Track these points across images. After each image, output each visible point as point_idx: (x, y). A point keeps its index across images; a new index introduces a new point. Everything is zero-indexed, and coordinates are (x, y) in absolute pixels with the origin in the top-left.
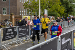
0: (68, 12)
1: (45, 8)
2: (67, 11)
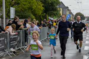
0: (48, 11)
1: (10, 5)
2: (45, 10)
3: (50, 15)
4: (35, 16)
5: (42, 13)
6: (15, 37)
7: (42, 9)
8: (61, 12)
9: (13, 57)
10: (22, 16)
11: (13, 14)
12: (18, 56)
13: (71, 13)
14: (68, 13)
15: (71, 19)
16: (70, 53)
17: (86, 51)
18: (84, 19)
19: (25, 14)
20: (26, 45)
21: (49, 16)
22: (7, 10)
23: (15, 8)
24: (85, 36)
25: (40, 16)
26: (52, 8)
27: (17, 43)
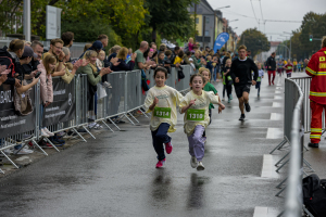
0: (161, 21)
3: (166, 35)
4: (122, 36)
5: (142, 27)
6: (59, 93)
7: (143, 16)
8: (199, 27)
9: (50, 155)
10: (82, 33)
11: (55, 26)
12: (66, 151)
13: (228, 30)
14: (219, 29)
15: (229, 47)
16: (222, 148)
17: (273, 141)
18: (267, 50)
19: (90, 29)
20: (91, 121)
21: (162, 37)
22: (36, 14)
23: (60, 10)
24: (270, 100)
25: (135, 36)
26: (173, 14)
27: (64, 112)
